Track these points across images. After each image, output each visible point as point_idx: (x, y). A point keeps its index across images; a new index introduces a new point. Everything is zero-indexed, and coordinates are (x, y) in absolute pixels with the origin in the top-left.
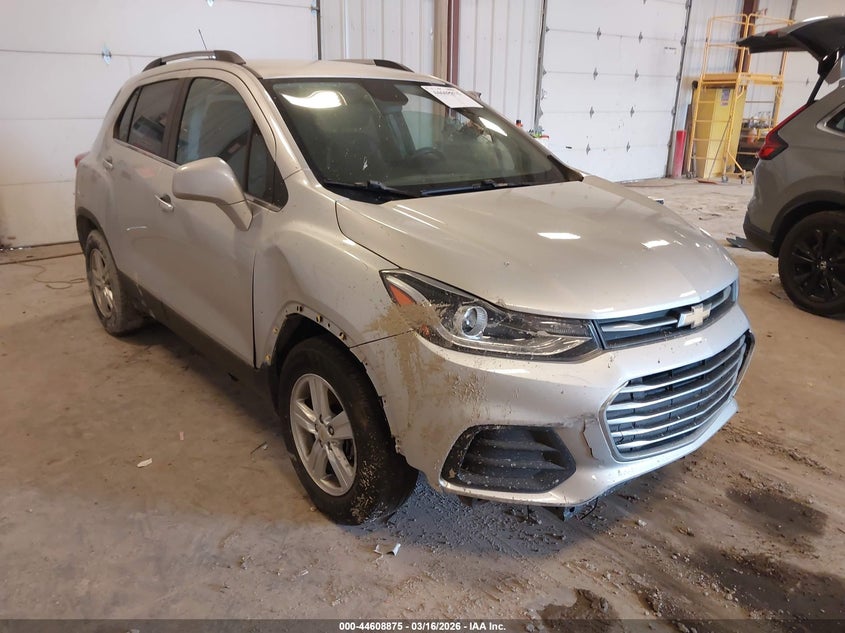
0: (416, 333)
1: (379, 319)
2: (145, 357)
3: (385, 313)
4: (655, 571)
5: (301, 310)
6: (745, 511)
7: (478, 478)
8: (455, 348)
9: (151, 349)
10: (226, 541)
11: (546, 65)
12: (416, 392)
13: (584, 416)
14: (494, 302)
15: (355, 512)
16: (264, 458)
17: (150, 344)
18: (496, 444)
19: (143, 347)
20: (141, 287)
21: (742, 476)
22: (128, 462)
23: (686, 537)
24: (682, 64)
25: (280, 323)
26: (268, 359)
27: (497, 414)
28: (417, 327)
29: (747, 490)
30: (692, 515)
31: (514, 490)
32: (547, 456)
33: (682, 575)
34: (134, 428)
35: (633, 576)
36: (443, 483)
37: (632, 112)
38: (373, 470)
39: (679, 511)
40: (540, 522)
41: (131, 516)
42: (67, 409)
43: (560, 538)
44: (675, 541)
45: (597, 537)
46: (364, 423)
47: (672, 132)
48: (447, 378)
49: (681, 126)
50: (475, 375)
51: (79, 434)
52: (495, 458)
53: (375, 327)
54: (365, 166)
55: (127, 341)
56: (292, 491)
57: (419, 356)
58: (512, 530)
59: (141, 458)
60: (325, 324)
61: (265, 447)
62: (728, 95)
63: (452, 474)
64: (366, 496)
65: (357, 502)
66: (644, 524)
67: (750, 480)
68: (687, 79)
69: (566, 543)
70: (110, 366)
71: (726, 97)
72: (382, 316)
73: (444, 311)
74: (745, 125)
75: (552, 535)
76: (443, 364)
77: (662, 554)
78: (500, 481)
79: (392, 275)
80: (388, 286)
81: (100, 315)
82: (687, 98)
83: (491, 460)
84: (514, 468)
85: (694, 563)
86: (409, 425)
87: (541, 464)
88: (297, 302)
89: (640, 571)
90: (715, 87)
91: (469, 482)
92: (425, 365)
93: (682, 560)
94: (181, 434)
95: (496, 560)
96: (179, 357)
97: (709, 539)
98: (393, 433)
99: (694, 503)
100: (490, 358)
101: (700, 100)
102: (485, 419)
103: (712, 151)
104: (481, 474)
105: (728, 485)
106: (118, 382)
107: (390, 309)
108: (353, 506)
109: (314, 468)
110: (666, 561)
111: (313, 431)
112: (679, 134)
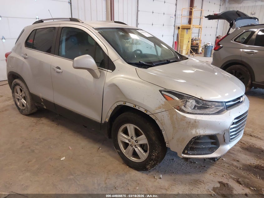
0: (175, 109)
1: (161, 105)
2: (41, 122)
3: (163, 103)
4: (236, 173)
5: (125, 103)
6: (247, 152)
7: (193, 152)
8: (188, 113)
9: (42, 119)
10: (106, 181)
11: (139, 22)
12: (176, 127)
13: (225, 130)
14: (200, 98)
15: (148, 167)
16: (102, 152)
17: (41, 117)
18: (200, 141)
19: (39, 119)
20: (42, 98)
21: (241, 142)
22: (56, 159)
23: (237, 162)
24: (175, 22)
25: (113, 108)
26: (107, 120)
27: (202, 132)
28: (176, 107)
29: (245, 146)
30: (235, 155)
31: (204, 154)
32: (212, 143)
33: (243, 173)
34: (52, 147)
35: (231, 175)
36: (183, 155)
37: (163, 36)
38: (157, 153)
39: (232, 155)
40: (197, 163)
41: (69, 177)
42: (23, 143)
43: (205, 166)
44: (235, 163)
45: (215, 165)
46: (154, 138)
47: (173, 42)
48: (187, 122)
49: (175, 40)
50: (195, 121)
51: (33, 151)
52: (199, 145)
53: (160, 108)
54: (136, 57)
55: (32, 117)
56: (117, 162)
57: (177, 116)
58: (190, 166)
59: (61, 157)
60: (137, 108)
61: (101, 149)
62: (187, 31)
63: (186, 152)
64: (153, 161)
65: (149, 163)
66: (224, 159)
67: (244, 143)
68: (176, 26)
69: (207, 168)
70: (30, 126)
71: (187, 32)
72: (162, 104)
73: (185, 102)
74: (192, 40)
75: (202, 166)
76: (185, 118)
77: (235, 168)
78: (199, 152)
79: (163, 91)
80: (163, 94)
81: (19, 109)
82: (177, 32)
83: (198, 146)
84: (204, 148)
85: (244, 169)
86: (173, 138)
87: (211, 146)
88: (123, 101)
89: (231, 173)
90: (184, 29)
91: (191, 154)
92: (179, 119)
93: (240, 169)
94: (70, 147)
95: (191, 176)
96: (53, 121)
97: (243, 162)
98: (166, 140)
99: (234, 152)
100: (199, 115)
101: (181, 32)
102: (199, 134)
103: (185, 47)
104: (194, 151)
105: (239, 145)
106: (37, 132)
107: (165, 102)
108: (148, 165)
109: (128, 154)
110: (236, 170)
111: (127, 142)
112: (175, 42)
